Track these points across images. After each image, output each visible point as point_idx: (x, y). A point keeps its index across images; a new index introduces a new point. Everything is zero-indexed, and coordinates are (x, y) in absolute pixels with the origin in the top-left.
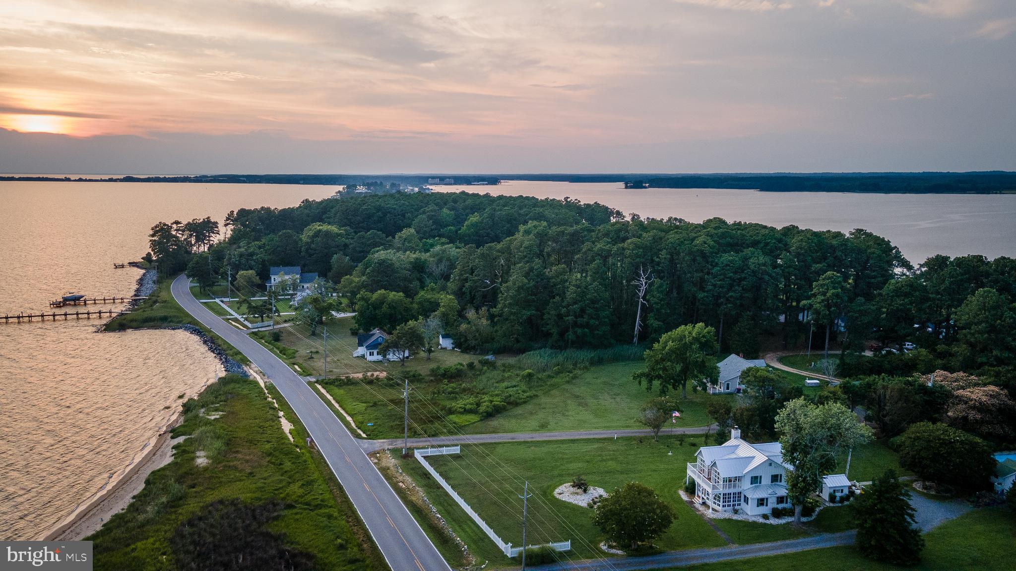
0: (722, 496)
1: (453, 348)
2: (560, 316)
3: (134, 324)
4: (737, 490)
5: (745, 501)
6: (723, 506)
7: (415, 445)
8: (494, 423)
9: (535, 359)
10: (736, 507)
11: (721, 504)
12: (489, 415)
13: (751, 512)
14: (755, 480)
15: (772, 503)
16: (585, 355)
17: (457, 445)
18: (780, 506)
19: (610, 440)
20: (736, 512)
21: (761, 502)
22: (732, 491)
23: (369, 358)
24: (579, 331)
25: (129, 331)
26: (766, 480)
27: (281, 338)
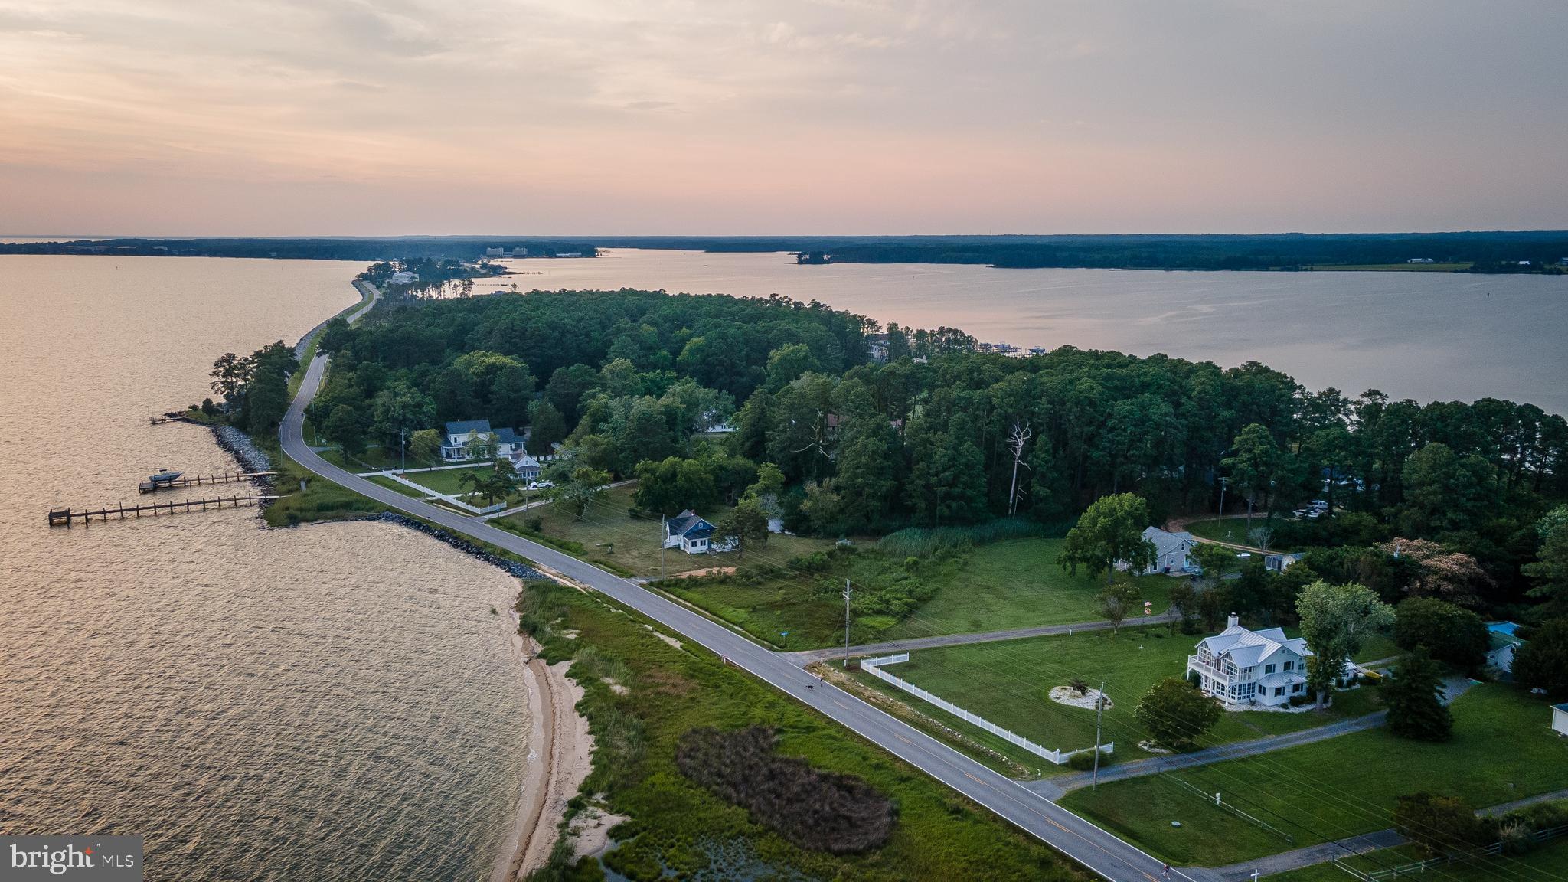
0: (1237, 688)
1: (783, 531)
2: (928, 487)
3: (309, 515)
4: (1251, 681)
5: (1260, 691)
6: (1239, 698)
7: (858, 654)
8: (918, 623)
9: (907, 542)
10: (1252, 699)
11: (1236, 696)
12: (905, 615)
13: (1269, 702)
14: (1269, 669)
15: (1289, 692)
16: (960, 534)
17: (905, 652)
18: (1296, 694)
19: (1065, 636)
20: (1253, 703)
21: (1278, 691)
22: (1247, 682)
23: (691, 550)
24: (954, 505)
25: (303, 525)
26: (1280, 668)
27: (541, 526)
